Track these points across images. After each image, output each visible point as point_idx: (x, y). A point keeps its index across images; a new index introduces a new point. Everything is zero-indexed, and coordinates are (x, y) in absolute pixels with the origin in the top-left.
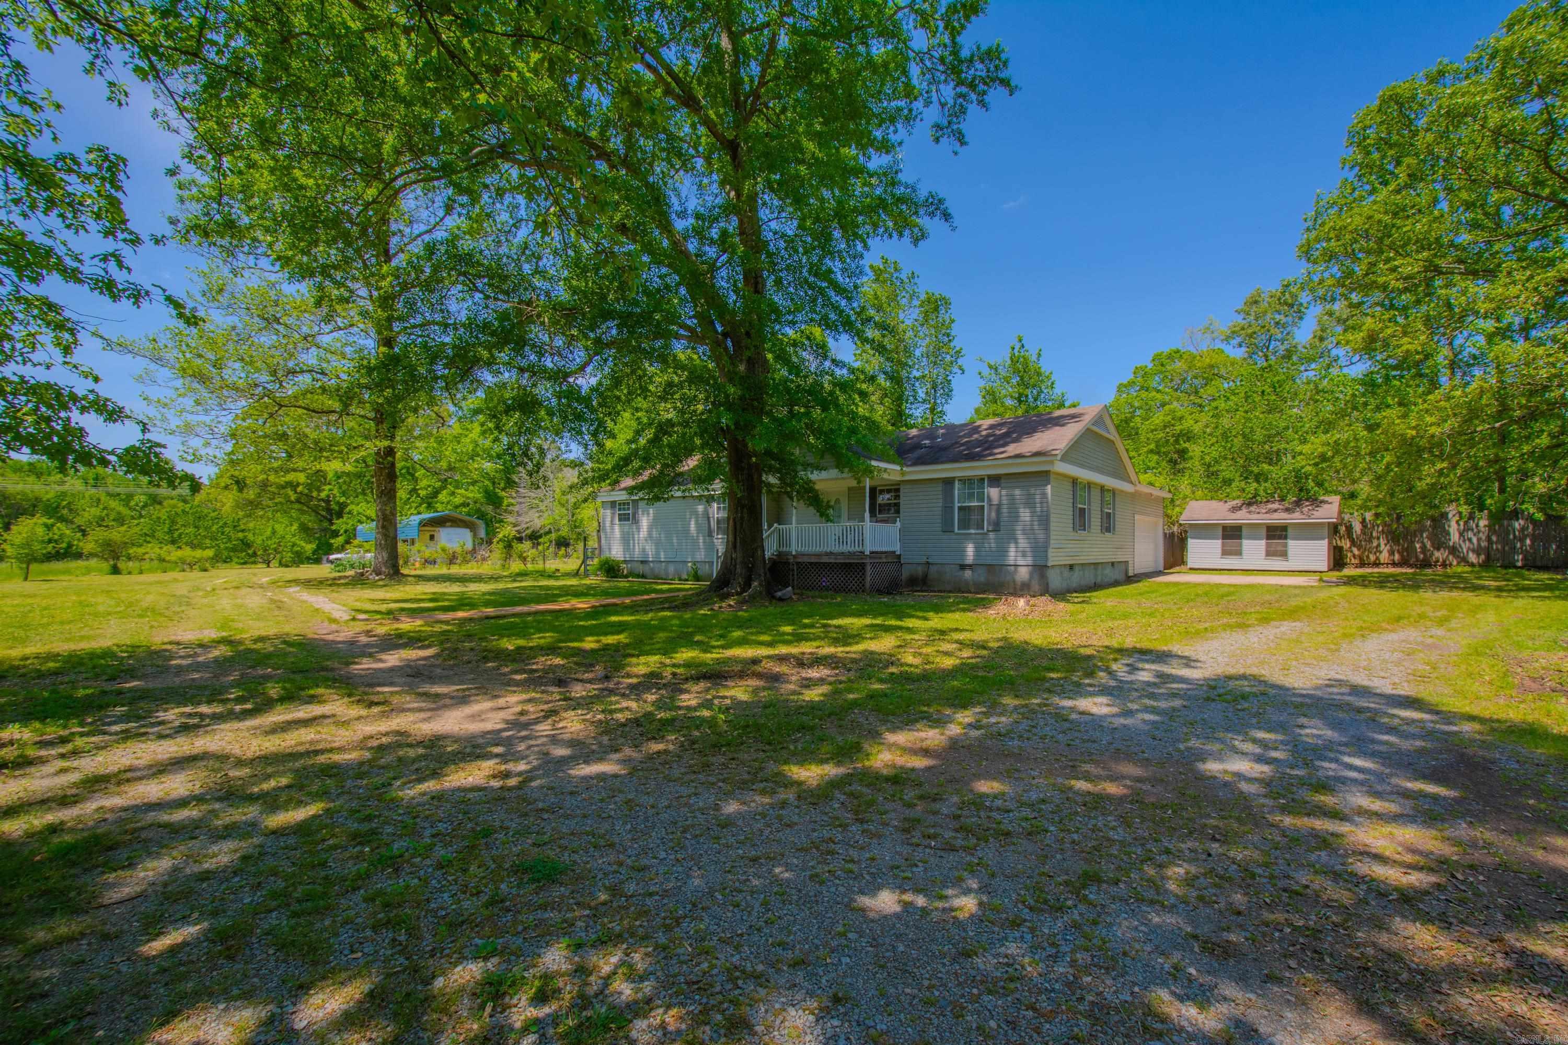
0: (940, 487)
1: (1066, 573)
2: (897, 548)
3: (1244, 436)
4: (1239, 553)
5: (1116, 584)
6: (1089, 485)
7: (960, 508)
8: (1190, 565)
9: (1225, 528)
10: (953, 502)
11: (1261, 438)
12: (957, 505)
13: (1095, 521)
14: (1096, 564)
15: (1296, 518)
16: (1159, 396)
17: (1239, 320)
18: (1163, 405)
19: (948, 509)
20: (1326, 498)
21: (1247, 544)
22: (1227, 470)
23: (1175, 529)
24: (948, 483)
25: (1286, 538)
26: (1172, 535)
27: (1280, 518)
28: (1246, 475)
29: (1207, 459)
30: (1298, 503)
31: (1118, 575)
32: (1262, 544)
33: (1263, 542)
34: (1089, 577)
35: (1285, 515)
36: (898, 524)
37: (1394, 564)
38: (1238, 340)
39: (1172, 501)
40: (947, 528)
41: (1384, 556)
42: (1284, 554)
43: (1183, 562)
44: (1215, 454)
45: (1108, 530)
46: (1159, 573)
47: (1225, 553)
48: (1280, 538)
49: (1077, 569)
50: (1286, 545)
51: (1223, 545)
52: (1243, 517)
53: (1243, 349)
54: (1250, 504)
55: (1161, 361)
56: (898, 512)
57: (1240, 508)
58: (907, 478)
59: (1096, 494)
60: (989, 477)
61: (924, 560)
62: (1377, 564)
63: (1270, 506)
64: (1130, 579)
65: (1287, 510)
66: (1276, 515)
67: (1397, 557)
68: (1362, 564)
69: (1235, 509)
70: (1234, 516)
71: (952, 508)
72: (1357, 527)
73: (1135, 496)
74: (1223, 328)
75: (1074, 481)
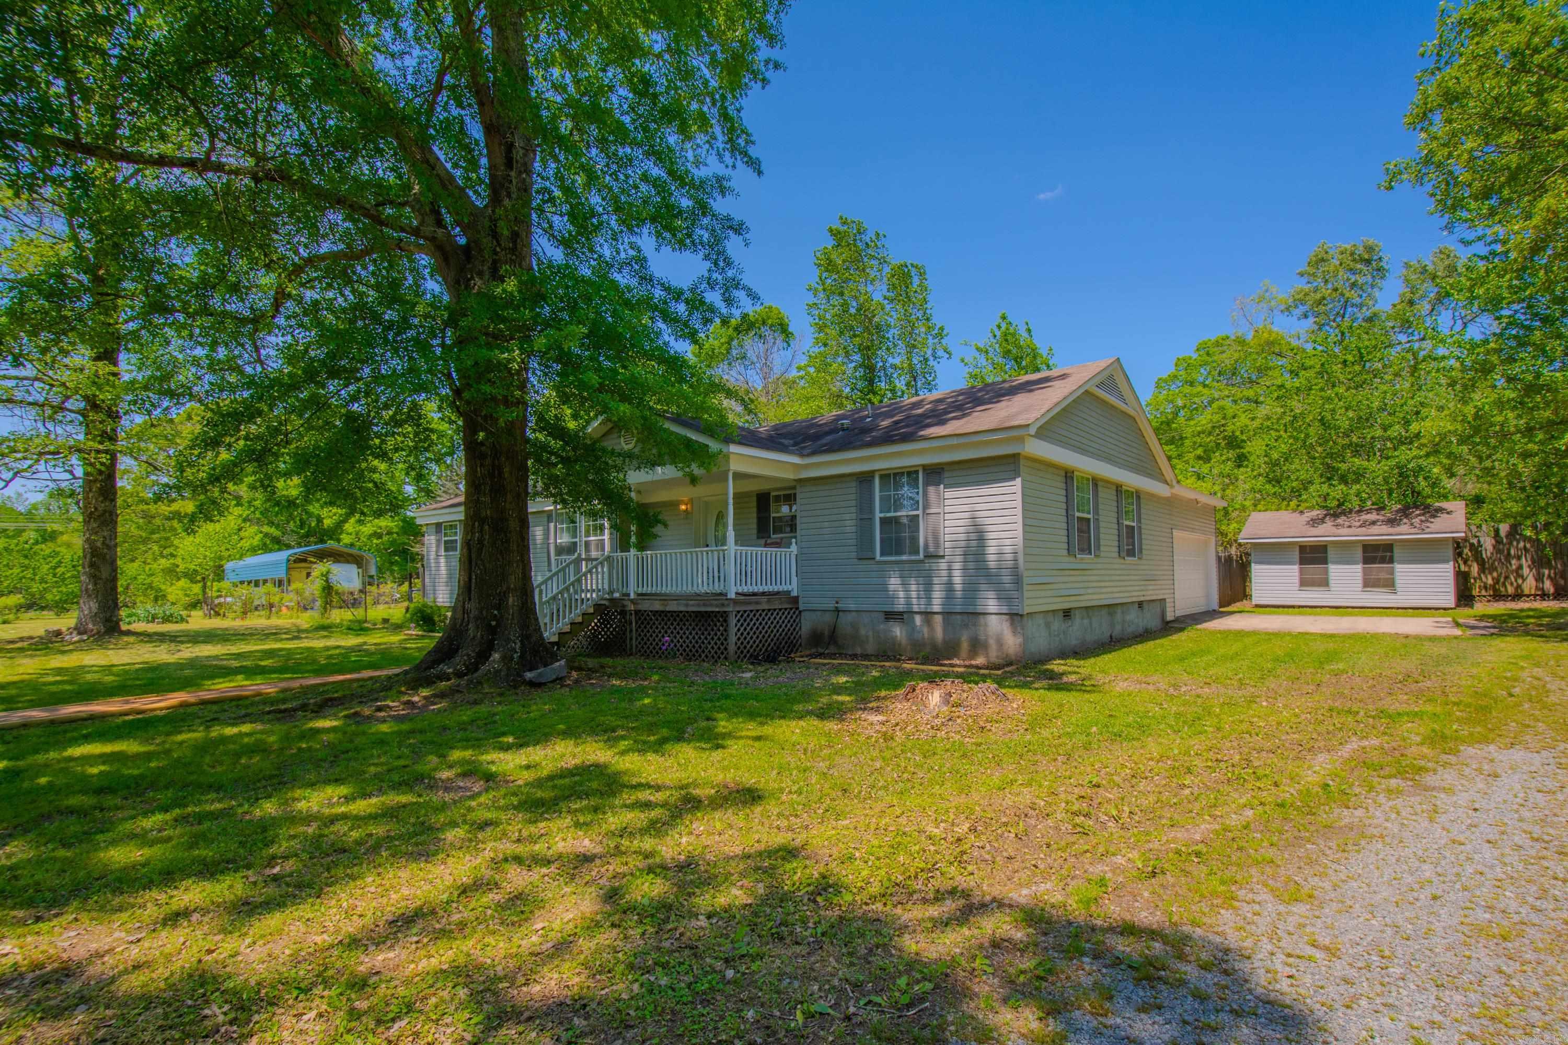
0: (852, 488)
1: (1057, 624)
2: (793, 587)
3: (1322, 421)
4: (1324, 583)
5: (1145, 636)
6: (1096, 482)
7: (884, 521)
8: (1255, 601)
9: (1303, 548)
10: (871, 511)
11: (1345, 424)
12: (878, 515)
13: (1108, 537)
14: (1109, 606)
15: (1404, 532)
16: (1205, 391)
17: (1301, 285)
18: (1211, 403)
19: (865, 521)
20: (1444, 505)
21: (1335, 571)
22: (1300, 468)
23: (1233, 551)
24: (865, 479)
25: (1391, 561)
26: (1229, 559)
27: (1380, 533)
28: (1330, 474)
29: (1275, 456)
30: (1405, 512)
31: (1150, 620)
32: (1357, 569)
33: (1359, 568)
34: (1100, 628)
35: (1385, 529)
36: (794, 548)
37: (1544, 596)
38: (1302, 309)
39: (1226, 512)
40: (865, 555)
41: (1529, 585)
42: (1390, 584)
43: (1245, 595)
44: (1284, 448)
45: (1131, 553)
46: (1211, 615)
47: (1304, 583)
48: (1383, 560)
49: (1077, 616)
50: (1392, 572)
51: (1301, 572)
52: (1327, 532)
53: (1311, 320)
54: (1335, 516)
55: (1204, 349)
56: (793, 528)
57: (1322, 521)
58: (804, 475)
59: (1107, 496)
60: (925, 468)
61: (831, 605)
62: (1518, 596)
63: (1365, 517)
64: (1169, 627)
65: (1391, 522)
66: (1375, 529)
67: (1548, 585)
68: (1498, 596)
69: (1314, 522)
70: (1315, 531)
71: (871, 520)
72: (1488, 544)
73: (1170, 503)
74: (1282, 293)
75: (1068, 475)
